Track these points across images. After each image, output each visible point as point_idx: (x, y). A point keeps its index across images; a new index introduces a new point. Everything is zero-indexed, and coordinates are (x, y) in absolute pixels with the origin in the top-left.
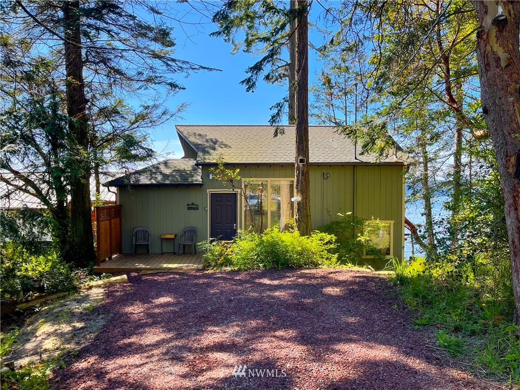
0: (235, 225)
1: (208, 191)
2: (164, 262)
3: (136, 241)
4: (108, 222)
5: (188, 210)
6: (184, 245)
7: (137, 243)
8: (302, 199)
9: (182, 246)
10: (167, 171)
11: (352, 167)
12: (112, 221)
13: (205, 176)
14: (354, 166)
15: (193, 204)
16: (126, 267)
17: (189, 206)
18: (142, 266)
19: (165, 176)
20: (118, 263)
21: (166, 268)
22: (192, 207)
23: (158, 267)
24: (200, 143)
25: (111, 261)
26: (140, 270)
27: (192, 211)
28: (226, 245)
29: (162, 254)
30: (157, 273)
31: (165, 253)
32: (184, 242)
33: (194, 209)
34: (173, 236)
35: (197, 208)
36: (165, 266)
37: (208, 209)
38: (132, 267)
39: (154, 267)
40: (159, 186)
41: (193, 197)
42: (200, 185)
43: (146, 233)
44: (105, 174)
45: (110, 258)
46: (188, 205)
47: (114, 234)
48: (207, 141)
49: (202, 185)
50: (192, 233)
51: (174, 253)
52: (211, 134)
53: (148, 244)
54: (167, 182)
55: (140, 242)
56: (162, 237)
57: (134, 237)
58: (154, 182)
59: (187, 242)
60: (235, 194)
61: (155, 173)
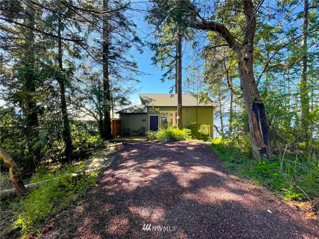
0: (158, 126)
1: (149, 115)
4: (116, 125)
5: (142, 121)
6: (141, 133)
7: (125, 132)
8: (180, 118)
10: (136, 109)
12: (118, 125)
13: (148, 110)
14: (197, 107)
16: (122, 140)
18: (127, 140)
19: (135, 110)
20: (120, 139)
21: (135, 140)
22: (144, 120)
24: (146, 100)
28: (155, 133)
30: (132, 142)
31: (135, 135)
33: (144, 121)
34: (137, 130)
36: (135, 139)
37: (149, 121)
38: (124, 140)
39: (131, 140)
40: (133, 114)
41: (144, 117)
42: (146, 113)
43: (129, 129)
44: (115, 109)
45: (117, 137)
48: (149, 99)
50: (144, 129)
51: (138, 135)
52: (150, 97)
53: (129, 133)
54: (136, 112)
55: (127, 132)
56: (134, 130)
57: (125, 130)
58: (131, 112)
59: (142, 132)
60: (158, 116)
61: (132, 109)
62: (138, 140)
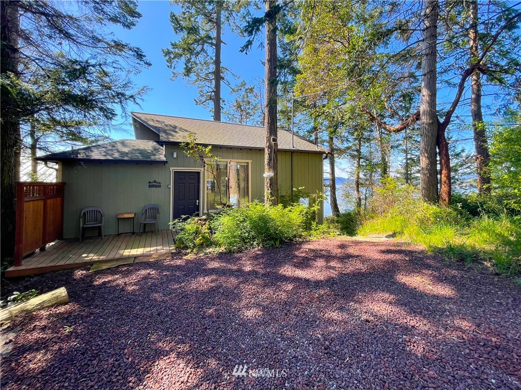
0: (197, 201)
1: (171, 169)
2: (123, 246)
3: (84, 224)
4: (41, 203)
5: (149, 187)
6: (145, 224)
7: (85, 226)
8: (275, 174)
9: (142, 225)
10: (126, 150)
11: (291, 153)
12: (49, 201)
13: (169, 154)
14: (292, 152)
15: (155, 182)
16: (68, 262)
17: (151, 184)
18: (93, 257)
19: (122, 154)
20: (55, 256)
21: (129, 257)
22: (154, 185)
23: (117, 256)
24: (160, 126)
25: (43, 253)
26: (92, 263)
27: (153, 189)
28: (199, 222)
29: (119, 235)
30: (118, 267)
31: (121, 234)
32: (145, 220)
33: (156, 186)
34: (132, 216)
35: (160, 186)
36: (127, 253)
37: (172, 186)
38: (77, 262)
39: (111, 257)
40: (115, 162)
41: (156, 175)
42: (164, 163)
43: (98, 215)
45: (43, 249)
46: (150, 182)
47: (50, 217)
48: (167, 126)
49: (166, 162)
50: (154, 211)
51: (133, 233)
52: (172, 122)
53: (100, 227)
54: (126, 158)
55: (90, 225)
56: (119, 217)
57: (81, 219)
58: (110, 158)
59: (148, 221)
60: (199, 173)
61: (111, 150)
62: (143, 256)
